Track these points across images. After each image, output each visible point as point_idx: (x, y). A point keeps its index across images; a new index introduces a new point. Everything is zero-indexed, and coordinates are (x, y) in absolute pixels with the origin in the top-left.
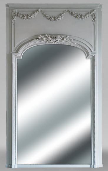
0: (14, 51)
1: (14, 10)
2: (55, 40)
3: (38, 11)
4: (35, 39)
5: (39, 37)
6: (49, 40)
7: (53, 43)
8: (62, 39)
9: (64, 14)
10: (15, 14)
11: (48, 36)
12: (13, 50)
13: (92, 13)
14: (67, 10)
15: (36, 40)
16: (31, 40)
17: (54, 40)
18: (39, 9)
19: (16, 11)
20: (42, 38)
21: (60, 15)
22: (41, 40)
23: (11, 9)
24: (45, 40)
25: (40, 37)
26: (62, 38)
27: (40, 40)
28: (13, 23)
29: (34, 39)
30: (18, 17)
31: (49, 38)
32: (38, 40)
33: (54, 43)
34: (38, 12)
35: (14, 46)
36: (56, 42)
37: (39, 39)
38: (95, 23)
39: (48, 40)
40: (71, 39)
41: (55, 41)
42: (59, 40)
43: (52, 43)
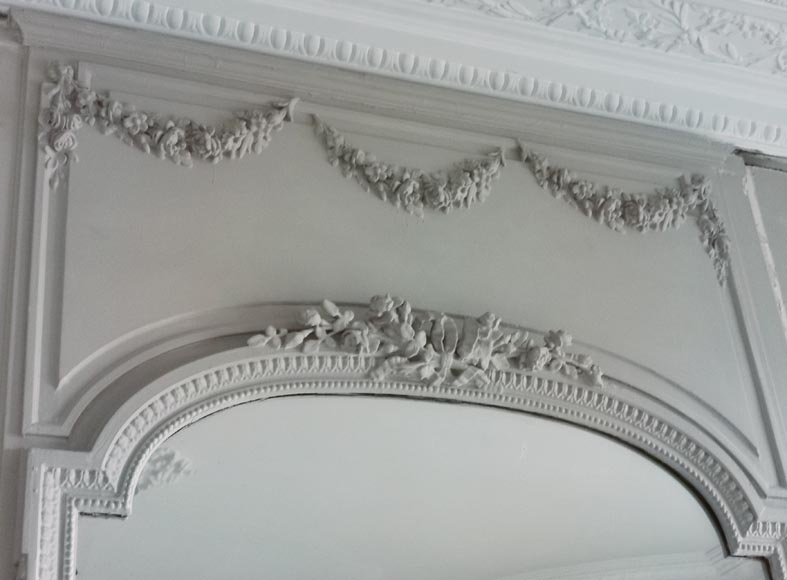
0: (41, 423)
1: (67, 72)
2: (457, 355)
3: (283, 114)
4: (272, 331)
5: (317, 320)
6: (400, 353)
7: (438, 383)
8: (515, 361)
9: (495, 167)
10: (73, 98)
11: (395, 316)
12: (34, 415)
13: (693, 199)
14: (512, 144)
15: (284, 341)
16: (238, 339)
17: (450, 361)
18: (290, 98)
19: (87, 77)
20: (338, 327)
21: (469, 170)
22: (332, 343)
23: (34, 55)
24: (372, 346)
25: (325, 315)
26: (513, 349)
27: (315, 349)
28: (49, 173)
29: (263, 333)
30: (102, 131)
31: (407, 331)
32: (300, 337)
33: (445, 386)
34: (279, 118)
35: (53, 375)
36: (464, 380)
37: (313, 336)
38: (729, 269)
39: (392, 349)
40: (585, 366)
41: (456, 373)
42: (485, 365)
43: (428, 383)
